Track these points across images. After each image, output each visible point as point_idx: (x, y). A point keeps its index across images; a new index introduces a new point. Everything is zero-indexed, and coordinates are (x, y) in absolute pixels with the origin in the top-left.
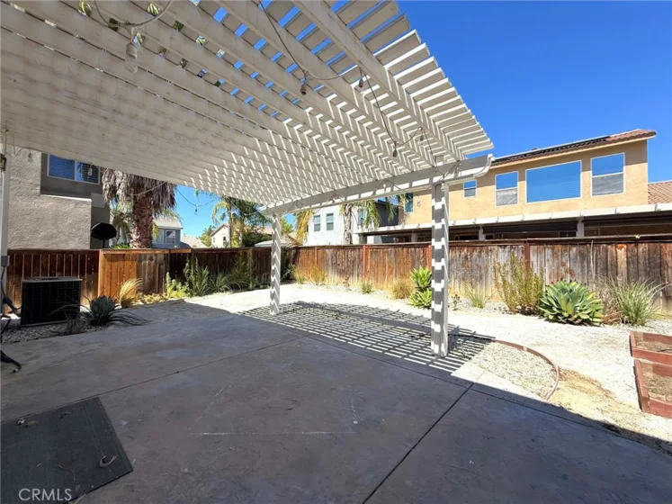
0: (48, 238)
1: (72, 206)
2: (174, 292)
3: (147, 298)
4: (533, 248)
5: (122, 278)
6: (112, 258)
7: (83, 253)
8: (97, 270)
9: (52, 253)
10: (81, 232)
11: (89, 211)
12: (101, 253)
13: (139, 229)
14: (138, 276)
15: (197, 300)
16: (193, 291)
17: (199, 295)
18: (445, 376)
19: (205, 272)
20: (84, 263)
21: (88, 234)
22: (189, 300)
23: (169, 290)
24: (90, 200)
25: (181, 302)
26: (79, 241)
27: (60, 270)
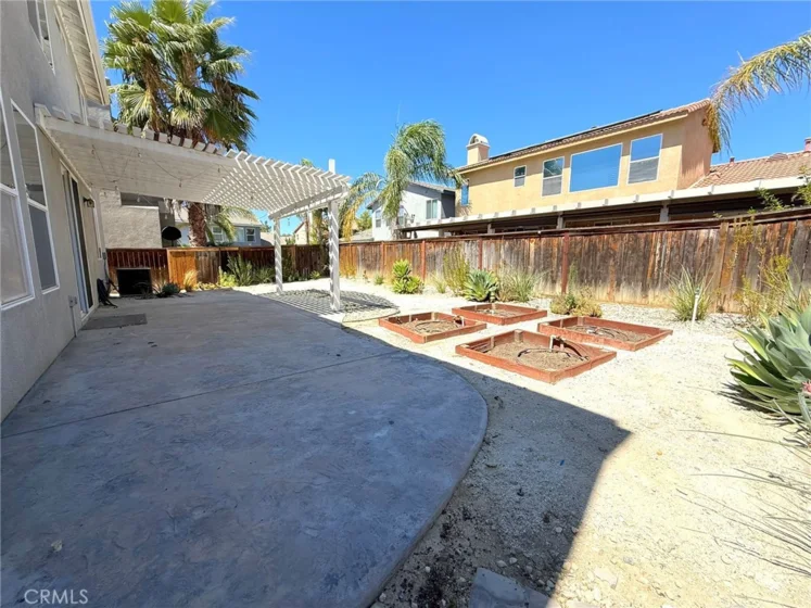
0: (132, 239)
1: (145, 213)
2: (226, 282)
3: (205, 286)
4: (485, 242)
5: (185, 270)
6: (177, 255)
7: (156, 251)
8: (167, 264)
9: (135, 251)
10: (154, 234)
11: (158, 217)
12: (168, 251)
13: (195, 231)
14: (197, 269)
15: (243, 289)
16: (240, 283)
17: (246, 285)
18: (315, 318)
19: (249, 266)
20: (157, 258)
21: (160, 236)
22: (236, 288)
23: (222, 280)
24: (157, 208)
25: (229, 290)
26: (154, 241)
27: (142, 263)
